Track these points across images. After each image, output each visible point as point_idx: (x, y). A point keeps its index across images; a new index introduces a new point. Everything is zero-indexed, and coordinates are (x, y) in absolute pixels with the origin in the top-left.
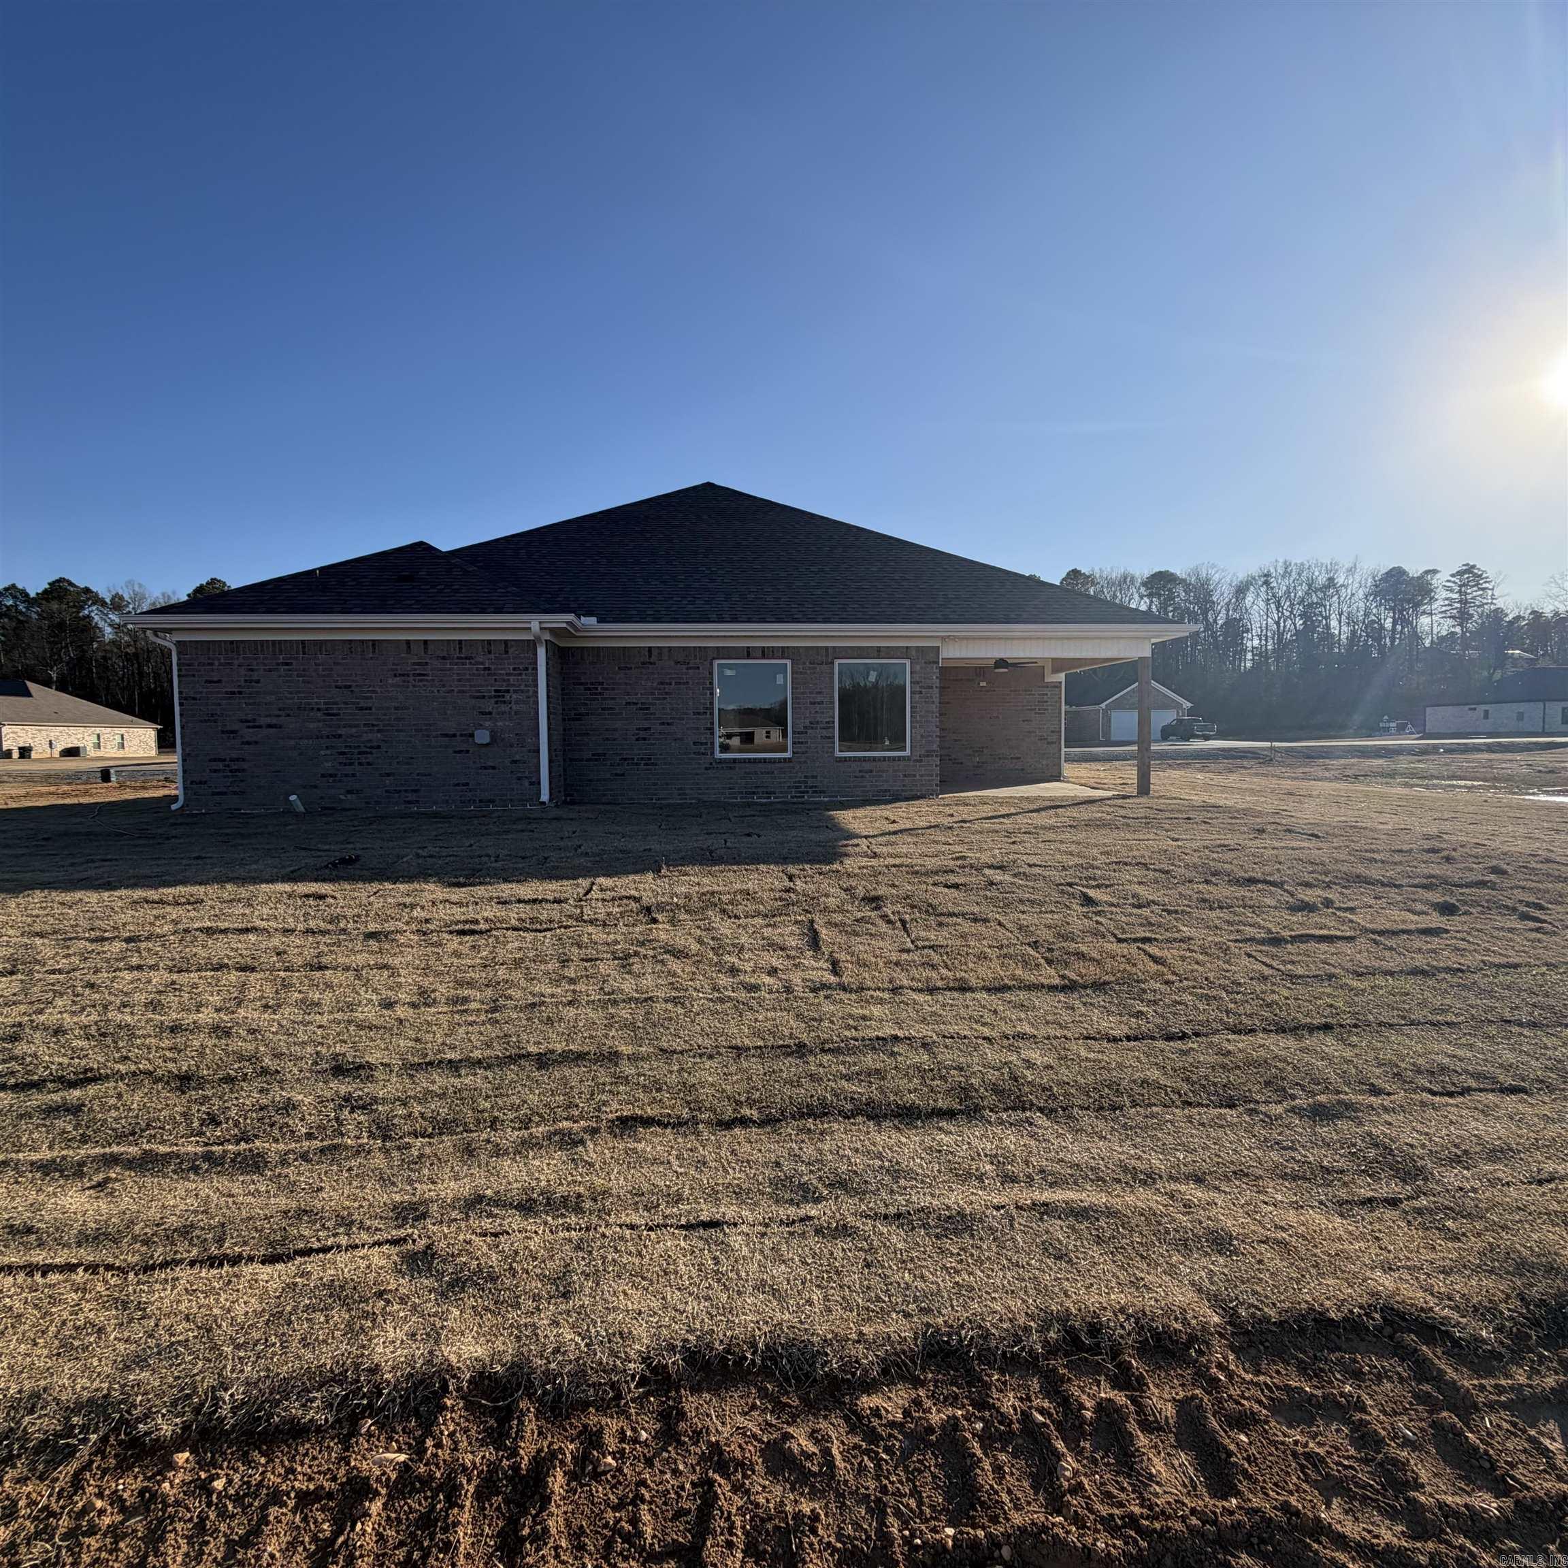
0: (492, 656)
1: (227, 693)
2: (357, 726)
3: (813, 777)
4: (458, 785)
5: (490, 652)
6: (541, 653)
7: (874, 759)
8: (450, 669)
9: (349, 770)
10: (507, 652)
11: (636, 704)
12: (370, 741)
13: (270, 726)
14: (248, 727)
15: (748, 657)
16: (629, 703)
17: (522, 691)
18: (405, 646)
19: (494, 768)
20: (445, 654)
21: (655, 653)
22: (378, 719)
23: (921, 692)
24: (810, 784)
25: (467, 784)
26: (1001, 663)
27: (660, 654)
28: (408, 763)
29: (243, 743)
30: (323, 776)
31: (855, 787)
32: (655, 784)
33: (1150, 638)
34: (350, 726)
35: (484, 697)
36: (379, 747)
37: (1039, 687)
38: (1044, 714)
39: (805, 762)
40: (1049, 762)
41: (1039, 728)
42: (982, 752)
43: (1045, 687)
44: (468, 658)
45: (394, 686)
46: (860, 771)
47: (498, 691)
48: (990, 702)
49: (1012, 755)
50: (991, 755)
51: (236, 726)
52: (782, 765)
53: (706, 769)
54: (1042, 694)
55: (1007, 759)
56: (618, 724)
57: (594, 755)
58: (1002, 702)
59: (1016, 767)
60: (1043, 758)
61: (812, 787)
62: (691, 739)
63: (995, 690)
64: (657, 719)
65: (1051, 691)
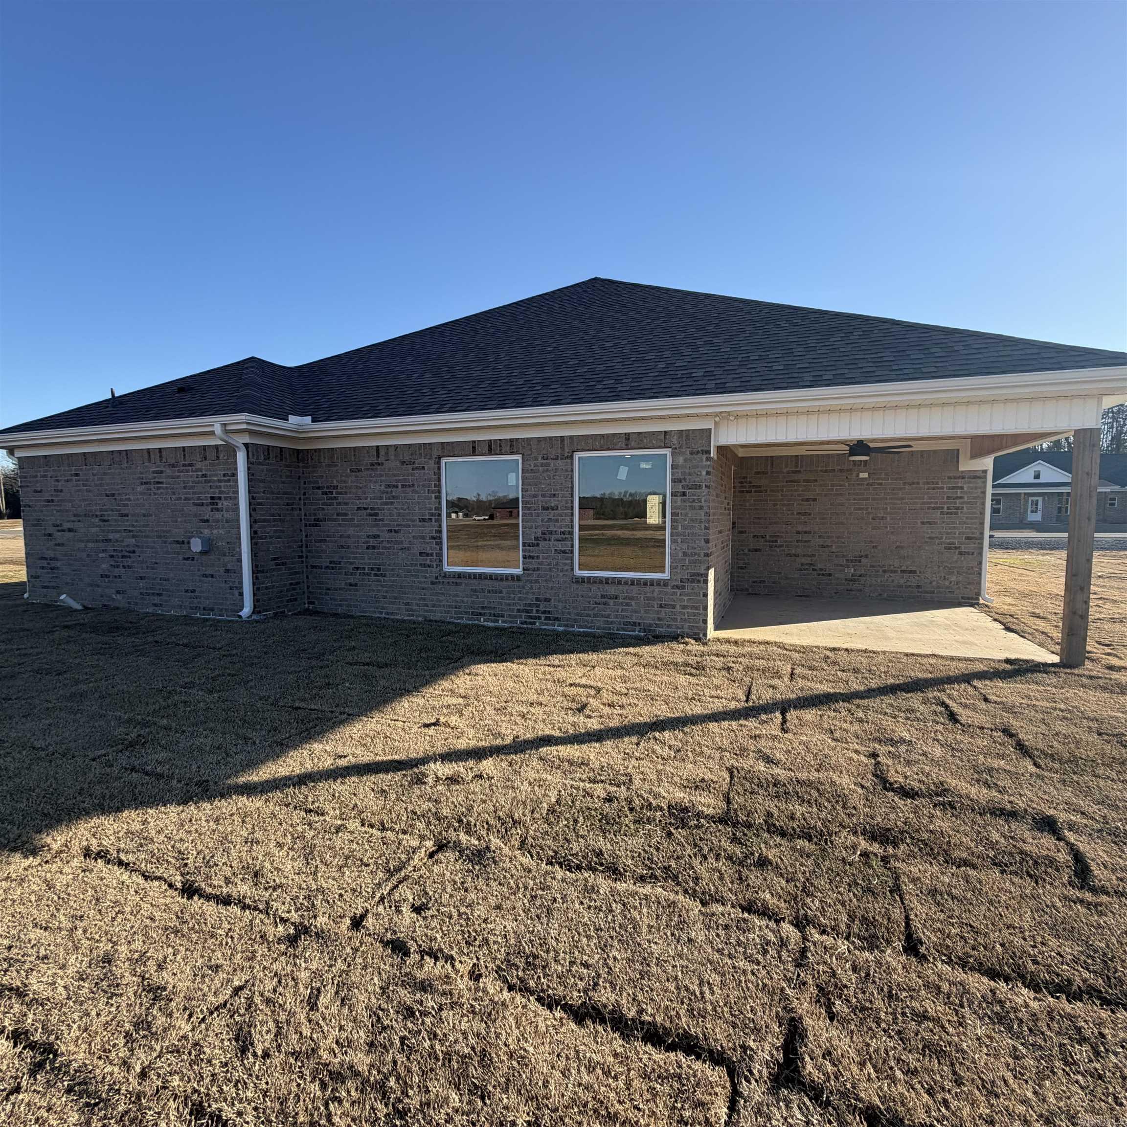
0: (207, 462)
1: (45, 501)
2: (119, 531)
3: (546, 600)
4: (187, 591)
5: (205, 458)
6: (241, 458)
7: (619, 582)
8: (178, 477)
9: (117, 572)
10: (218, 457)
11: (365, 509)
12: (128, 546)
13: (70, 530)
14: (59, 531)
15: (476, 453)
16: (359, 509)
17: (231, 498)
18: (146, 455)
19: (212, 576)
20: (173, 462)
21: (382, 452)
22: (133, 526)
23: (684, 494)
24: (542, 608)
25: (193, 591)
26: (860, 447)
27: (387, 453)
28: (153, 568)
29: (56, 545)
30: (102, 576)
31: (595, 616)
32: (385, 597)
33: (1100, 396)
34: (116, 531)
35: (202, 504)
36: (134, 552)
37: (950, 478)
38: (956, 513)
39: (537, 581)
40: (960, 578)
41: (948, 533)
42: (860, 561)
43: (959, 478)
44: (191, 465)
45: (141, 493)
46: (603, 596)
47: (212, 498)
48: (874, 499)
49: (904, 568)
50: (872, 566)
51: (51, 530)
52: (511, 583)
53: (432, 583)
54: (954, 488)
55: (895, 572)
56: (351, 531)
57: (331, 562)
58: (891, 499)
59: (909, 584)
60: (952, 573)
61: (544, 612)
62: (417, 548)
63: (881, 484)
64: (385, 525)
65: (969, 483)
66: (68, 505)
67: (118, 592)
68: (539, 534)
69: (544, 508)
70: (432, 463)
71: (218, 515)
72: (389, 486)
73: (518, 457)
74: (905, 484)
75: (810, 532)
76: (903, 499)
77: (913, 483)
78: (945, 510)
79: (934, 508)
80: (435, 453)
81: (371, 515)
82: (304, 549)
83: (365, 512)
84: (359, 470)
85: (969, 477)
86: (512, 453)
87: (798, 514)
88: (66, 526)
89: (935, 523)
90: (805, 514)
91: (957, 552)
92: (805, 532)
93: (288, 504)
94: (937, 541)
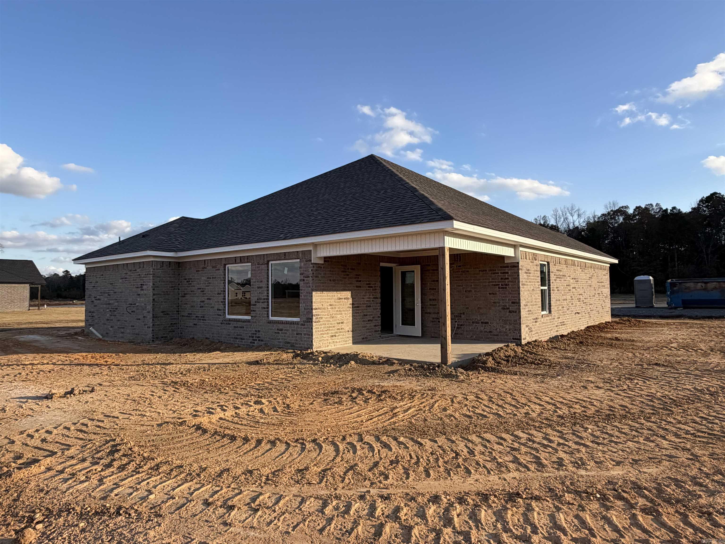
3: (259, 331)
7: (284, 322)
15: (236, 262)
16: (198, 289)
23: (304, 280)
24: (257, 335)
25: (134, 326)
27: (208, 263)
28: (122, 316)
31: (275, 339)
32: (205, 330)
34: (112, 300)
35: (138, 287)
36: (117, 309)
37: (501, 267)
38: (506, 288)
39: (256, 322)
40: (511, 327)
41: (503, 300)
42: (461, 317)
43: (506, 267)
44: (136, 270)
45: (121, 283)
46: (278, 329)
47: (141, 285)
48: (466, 280)
49: (482, 321)
50: (467, 320)
51: (93, 299)
52: (247, 323)
53: (221, 324)
54: (504, 273)
55: (478, 323)
56: (195, 299)
57: (188, 314)
58: (474, 280)
59: (485, 330)
60: (506, 324)
61: (258, 337)
62: (216, 307)
63: (468, 271)
64: (207, 296)
65: (511, 270)
66: (99, 289)
67: (111, 327)
68: (256, 300)
69: (258, 288)
70: (222, 267)
71: (142, 292)
72: (208, 278)
73: (250, 264)
74: (480, 271)
75: (436, 300)
76: (479, 280)
77: (484, 271)
78: (500, 286)
79: (495, 285)
80: (223, 262)
81: (202, 291)
82: (180, 308)
83: (200, 290)
84: (199, 271)
85: (511, 267)
86: (248, 262)
87: (430, 289)
88: (98, 297)
89: (496, 294)
90: (433, 289)
91: (508, 311)
92: (434, 300)
93: (172, 287)
94: (498, 305)
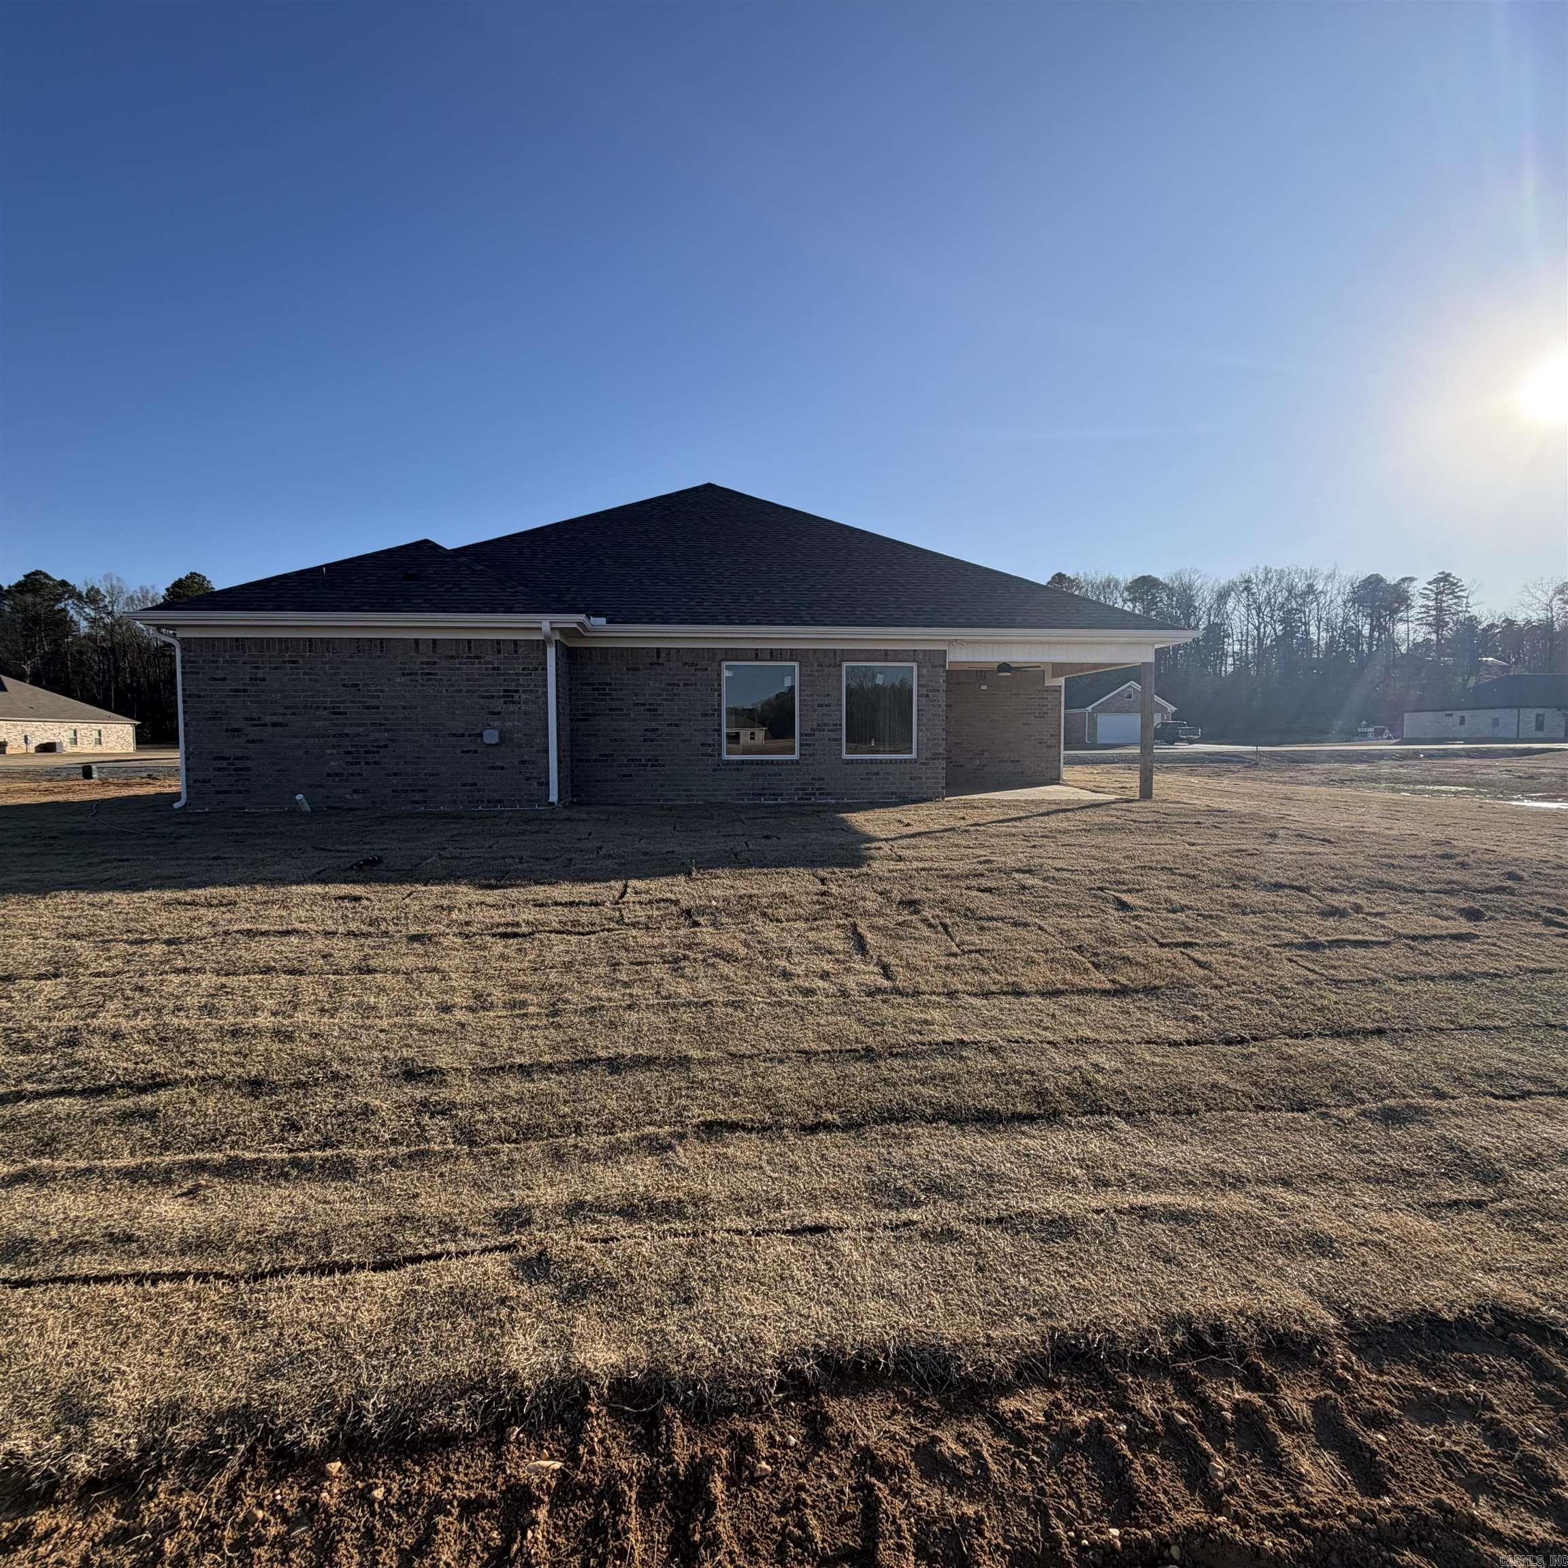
0: (502, 656)
1: (231, 690)
2: (365, 725)
3: (820, 779)
4: (465, 785)
5: (499, 652)
6: (551, 653)
7: (881, 761)
8: (459, 669)
9: (355, 769)
10: (516, 652)
11: (643, 705)
12: (376, 740)
13: (275, 725)
14: (254, 725)
15: (757, 659)
17: (531, 691)
18: (413, 645)
19: (502, 768)
20: (453, 653)
21: (663, 655)
22: (387, 719)
23: (927, 696)
24: (817, 786)
25: (475, 784)
26: (1004, 667)
27: (669, 655)
28: (415, 763)
29: (248, 741)
30: (329, 775)
31: (862, 789)
32: (663, 786)
33: (1153, 645)
34: (357, 725)
35: (493, 697)
36: (386, 746)
37: (1039, 691)
38: (1044, 717)
39: (812, 764)
40: (1047, 765)
41: (1039, 732)
42: (985, 755)
43: (1044, 691)
44: (478, 657)
45: (402, 685)
46: (867, 774)
47: (506, 691)
49: (1012, 759)
50: (992, 759)
51: (240, 724)
52: (789, 767)
53: (714, 770)
54: (1042, 698)
56: (625, 725)
57: (601, 755)
58: (1002, 706)
59: (1016, 770)
60: (1042, 761)
61: (819, 789)
62: (699, 740)
63: (996, 694)
64: (665, 720)
65: (1051, 695)
66: (275, 696)
67: (355, 791)
68: (813, 726)
69: (819, 706)
70: (715, 666)
71: (512, 707)
73: (796, 664)
74: (1011, 694)
76: (1010, 706)
77: (1016, 694)
78: (1037, 714)
79: (1030, 714)
80: (719, 657)
81: (650, 710)
83: (642, 708)
84: (637, 669)
85: (1051, 691)
86: (790, 660)
88: (269, 719)
89: (1031, 724)
91: (1045, 745)
94: (1033, 738)
